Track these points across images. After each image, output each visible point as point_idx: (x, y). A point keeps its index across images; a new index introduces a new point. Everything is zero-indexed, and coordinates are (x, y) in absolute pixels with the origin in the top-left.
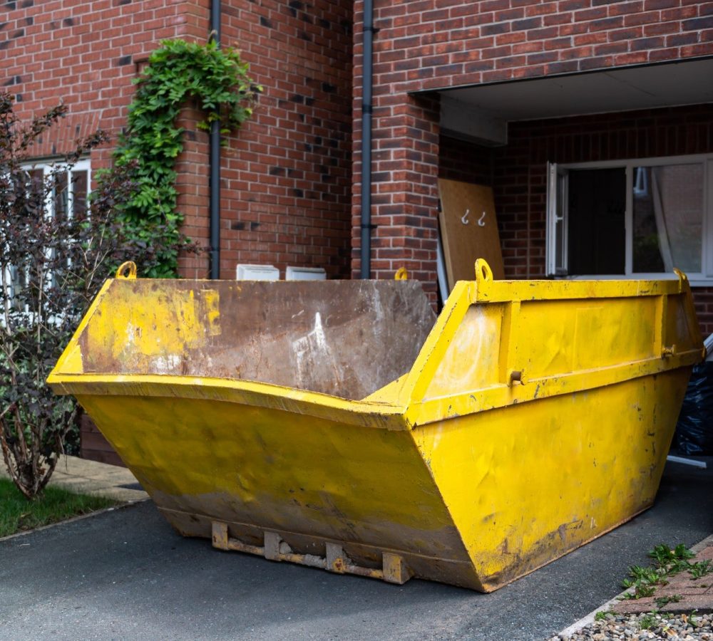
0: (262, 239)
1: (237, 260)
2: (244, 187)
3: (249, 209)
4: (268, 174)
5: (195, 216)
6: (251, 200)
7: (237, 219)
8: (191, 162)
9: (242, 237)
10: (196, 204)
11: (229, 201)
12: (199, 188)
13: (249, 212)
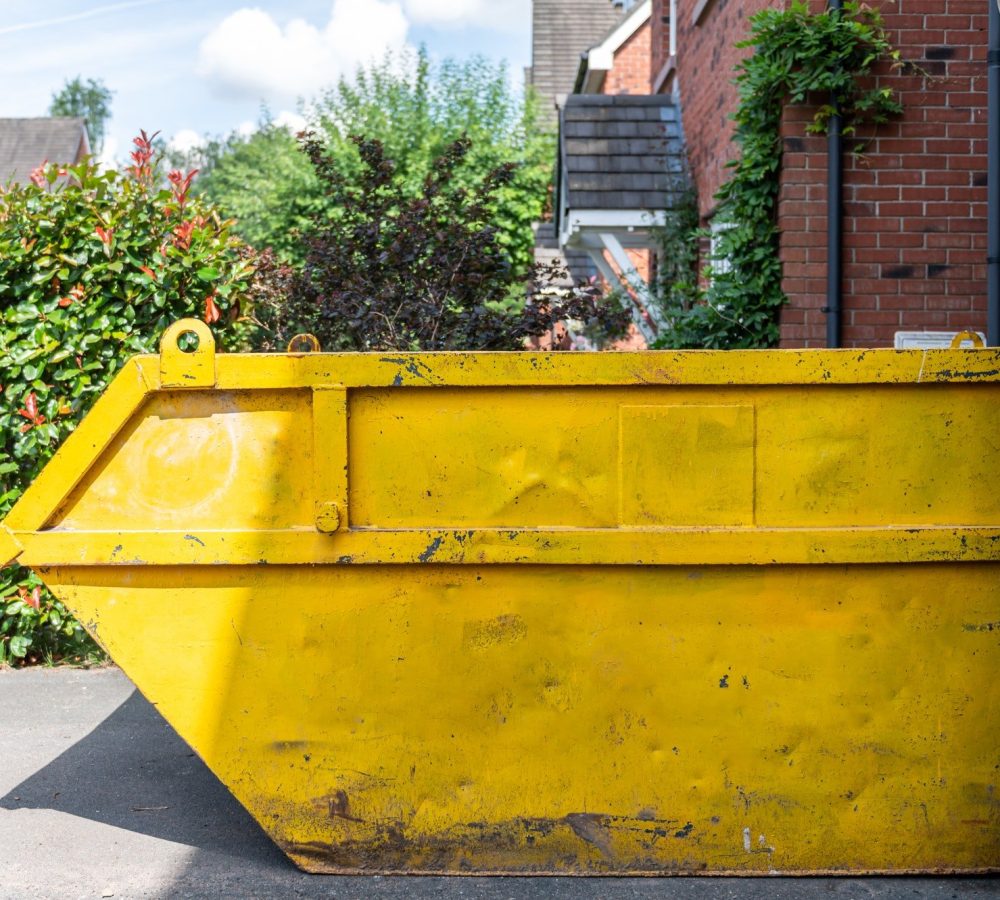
0: (954, 290)
1: (898, 324)
2: (912, 211)
3: (925, 244)
4: (971, 186)
5: (804, 263)
6: (927, 231)
7: (898, 262)
8: (794, 184)
9: (907, 289)
10: (804, 244)
11: (878, 234)
12: (810, 221)
13: (925, 248)
